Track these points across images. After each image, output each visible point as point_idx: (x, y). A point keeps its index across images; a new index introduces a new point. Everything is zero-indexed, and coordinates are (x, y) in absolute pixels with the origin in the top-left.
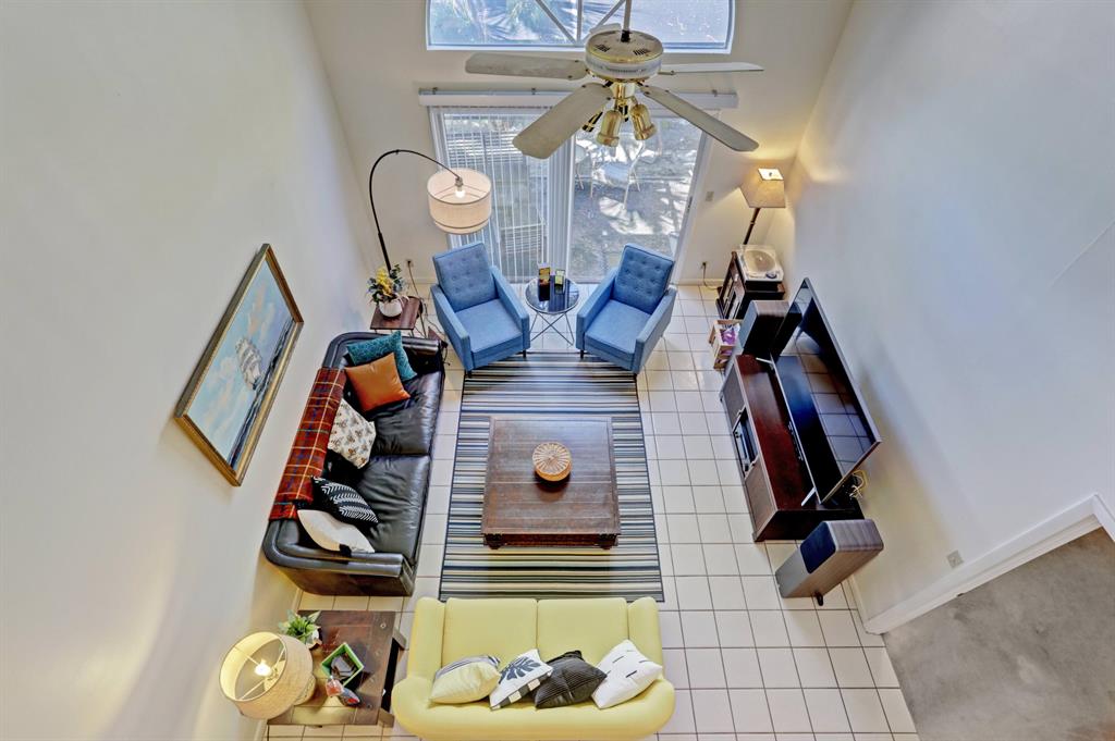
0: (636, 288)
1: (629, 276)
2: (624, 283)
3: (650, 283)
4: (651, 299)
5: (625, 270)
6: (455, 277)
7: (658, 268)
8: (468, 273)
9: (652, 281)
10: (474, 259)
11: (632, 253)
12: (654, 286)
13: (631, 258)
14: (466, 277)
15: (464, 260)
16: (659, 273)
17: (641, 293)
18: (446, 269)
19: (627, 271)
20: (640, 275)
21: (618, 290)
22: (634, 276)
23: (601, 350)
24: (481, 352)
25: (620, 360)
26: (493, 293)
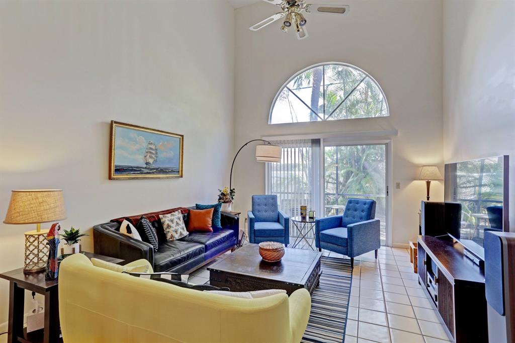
1: (349, 212)
2: (347, 216)
6: (259, 205)
7: (365, 204)
8: (266, 205)
9: (362, 211)
10: (272, 200)
11: (351, 201)
12: (364, 214)
14: (264, 207)
16: (366, 206)
18: (257, 200)
19: (349, 209)
20: (356, 210)
21: (344, 221)
22: (352, 211)
23: (329, 243)
24: (260, 231)
25: (340, 247)
26: (277, 219)
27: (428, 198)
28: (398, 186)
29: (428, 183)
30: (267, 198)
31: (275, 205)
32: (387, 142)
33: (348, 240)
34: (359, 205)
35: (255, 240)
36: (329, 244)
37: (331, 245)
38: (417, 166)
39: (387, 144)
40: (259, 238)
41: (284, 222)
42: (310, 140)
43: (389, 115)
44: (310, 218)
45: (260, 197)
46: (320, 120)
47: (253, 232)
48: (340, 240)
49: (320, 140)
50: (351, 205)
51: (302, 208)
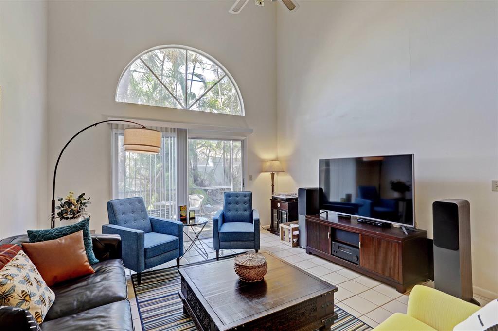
0: (237, 210)
1: (231, 206)
2: (229, 211)
3: (244, 205)
4: (247, 213)
5: (227, 203)
6: (124, 213)
7: (245, 196)
8: (133, 212)
9: (245, 203)
11: (229, 194)
12: (246, 206)
13: (229, 196)
14: (131, 214)
15: (130, 203)
16: (247, 198)
17: (240, 212)
18: (118, 207)
19: (229, 203)
20: (237, 203)
21: (227, 216)
22: (234, 205)
23: (232, 241)
25: (246, 242)
26: (150, 228)
27: (273, 186)
28: (251, 178)
29: (273, 175)
30: (131, 201)
31: (143, 210)
32: (243, 139)
33: (256, 233)
34: (239, 197)
35: (145, 264)
36: (232, 243)
37: (236, 242)
38: (263, 161)
39: (243, 141)
40: (152, 259)
41: (176, 230)
42: (174, 129)
43: (244, 115)
44: (190, 219)
45: (122, 202)
46: (182, 108)
47: (143, 253)
48: (247, 235)
49: (185, 130)
50: (230, 199)
51: (182, 209)
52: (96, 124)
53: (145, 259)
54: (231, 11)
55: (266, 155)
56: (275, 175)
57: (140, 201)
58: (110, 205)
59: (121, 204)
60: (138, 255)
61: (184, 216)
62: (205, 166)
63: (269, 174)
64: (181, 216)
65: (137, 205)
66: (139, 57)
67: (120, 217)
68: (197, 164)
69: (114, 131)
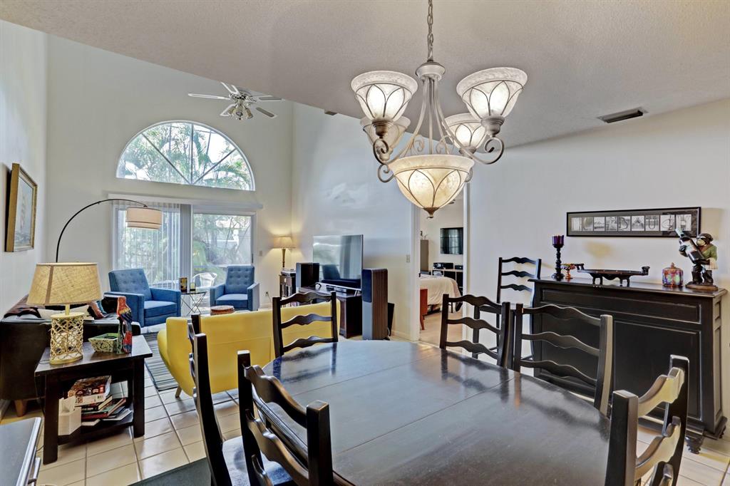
0: (238, 283)
1: (233, 279)
2: (231, 283)
3: (244, 279)
5: (229, 277)
6: (125, 282)
7: (247, 270)
8: (134, 282)
9: (246, 277)
10: (138, 275)
11: (231, 268)
12: (248, 279)
13: (232, 270)
14: (132, 283)
15: (131, 274)
16: (248, 272)
18: (119, 277)
19: (231, 277)
20: (239, 277)
21: (228, 289)
24: (151, 310)
26: (150, 296)
27: (284, 262)
28: (261, 254)
29: (284, 251)
30: (132, 272)
31: (144, 281)
32: (253, 214)
35: (145, 321)
38: (275, 237)
39: (252, 217)
40: (150, 319)
41: (174, 297)
42: (178, 205)
43: (254, 190)
44: (191, 290)
45: (125, 272)
46: (187, 183)
47: (143, 312)
48: (241, 303)
49: (190, 206)
50: (232, 272)
51: (183, 281)
52: (98, 203)
53: (145, 317)
54: (222, 115)
55: (278, 231)
56: (287, 250)
57: (141, 272)
58: (112, 276)
59: (122, 275)
60: (138, 314)
61: (185, 287)
62: (225, 241)
63: (280, 250)
64: (182, 287)
65: (139, 277)
66: (141, 133)
67: (122, 285)
68: (216, 239)
69: (115, 206)
